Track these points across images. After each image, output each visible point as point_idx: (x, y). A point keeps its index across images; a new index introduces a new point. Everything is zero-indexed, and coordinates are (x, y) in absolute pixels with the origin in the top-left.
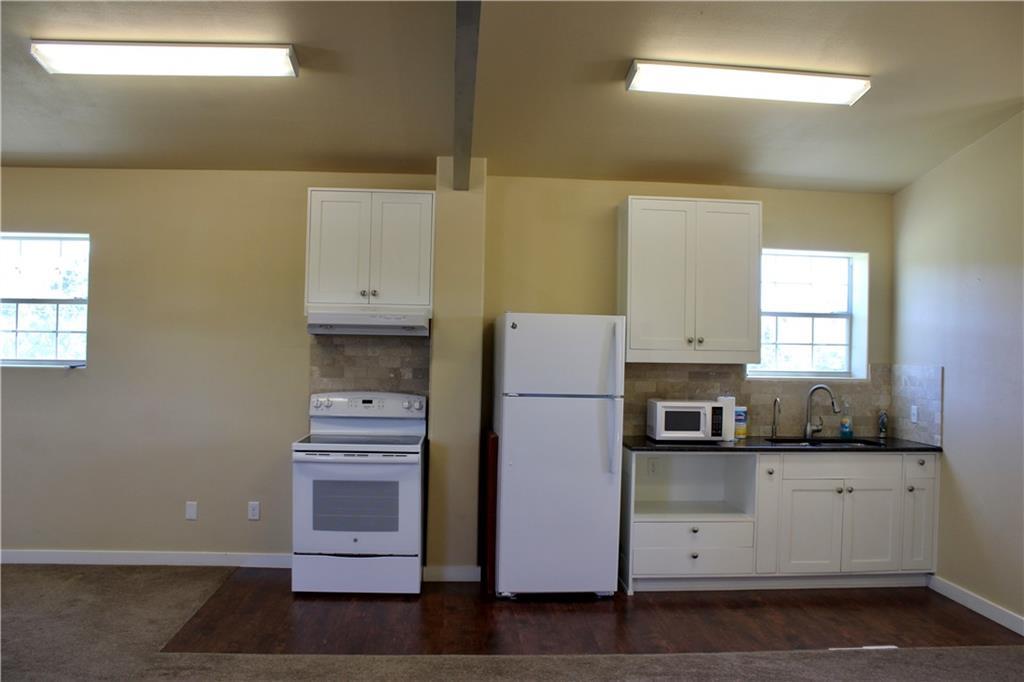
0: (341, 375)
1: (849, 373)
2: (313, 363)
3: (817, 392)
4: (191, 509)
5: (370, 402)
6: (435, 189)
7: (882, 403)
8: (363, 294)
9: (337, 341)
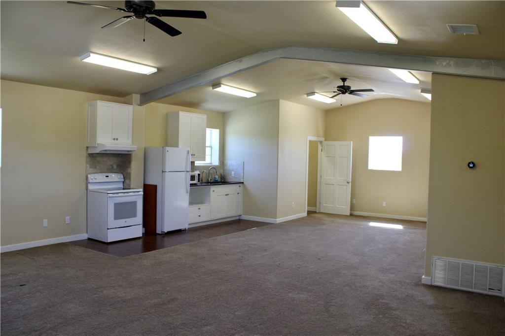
0: (96, 168)
1: (211, 163)
2: (87, 163)
3: (212, 169)
4: (45, 222)
5: (108, 176)
6: (132, 104)
7: (222, 172)
8: (114, 139)
9: (94, 155)
